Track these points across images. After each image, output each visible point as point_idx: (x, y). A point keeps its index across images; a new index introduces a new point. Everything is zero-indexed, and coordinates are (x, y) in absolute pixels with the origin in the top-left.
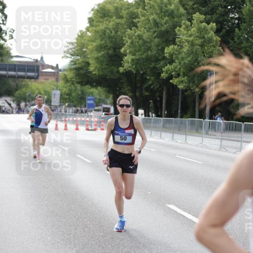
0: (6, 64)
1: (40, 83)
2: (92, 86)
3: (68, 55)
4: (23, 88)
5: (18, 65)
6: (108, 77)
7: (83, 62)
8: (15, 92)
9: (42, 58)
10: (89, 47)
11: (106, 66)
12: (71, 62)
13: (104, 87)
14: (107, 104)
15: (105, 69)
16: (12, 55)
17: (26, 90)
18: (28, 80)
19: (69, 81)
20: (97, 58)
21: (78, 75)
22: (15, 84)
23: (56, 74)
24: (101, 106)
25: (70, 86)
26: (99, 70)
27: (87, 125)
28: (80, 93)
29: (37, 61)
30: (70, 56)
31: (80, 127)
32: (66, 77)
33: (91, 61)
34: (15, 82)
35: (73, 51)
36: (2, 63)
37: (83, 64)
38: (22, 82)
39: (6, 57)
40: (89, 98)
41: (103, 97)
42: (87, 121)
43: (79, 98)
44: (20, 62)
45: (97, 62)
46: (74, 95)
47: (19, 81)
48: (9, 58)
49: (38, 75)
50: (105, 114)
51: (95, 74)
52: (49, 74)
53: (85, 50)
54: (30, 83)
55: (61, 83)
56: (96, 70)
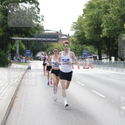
0: (41, 35)
1: (60, 44)
2: (87, 45)
3: (74, 29)
4: (51, 47)
5: (47, 35)
6: (95, 40)
7: (81, 32)
8: (47, 49)
9: (60, 31)
10: (84, 25)
11: (94, 35)
12: (75, 32)
13: (93, 46)
14: (95, 54)
15: (93, 36)
16: (44, 30)
17: (53, 48)
18: (54, 43)
19: (74, 43)
20: (89, 30)
21: (79, 39)
22: (46, 45)
23: (68, 39)
24: (92, 55)
25: (75, 45)
26: (90, 37)
27: (84, 66)
28: (81, 49)
29: (58, 32)
30: (75, 29)
31: (80, 67)
32: (73, 41)
33: (85, 32)
34: (46, 44)
35: (76, 27)
36: (39, 34)
37: (82, 34)
38: (50, 44)
39: (41, 31)
40: (84, 51)
41: (93, 51)
42: (84, 64)
43: (80, 51)
44: (49, 33)
45: (89, 32)
46: (77, 50)
47: (49, 43)
48: (43, 31)
49: (58, 40)
50: (94, 60)
51: (88, 39)
52: (65, 39)
53: (82, 26)
54: (54, 44)
55: (71, 44)
56: (88, 36)
